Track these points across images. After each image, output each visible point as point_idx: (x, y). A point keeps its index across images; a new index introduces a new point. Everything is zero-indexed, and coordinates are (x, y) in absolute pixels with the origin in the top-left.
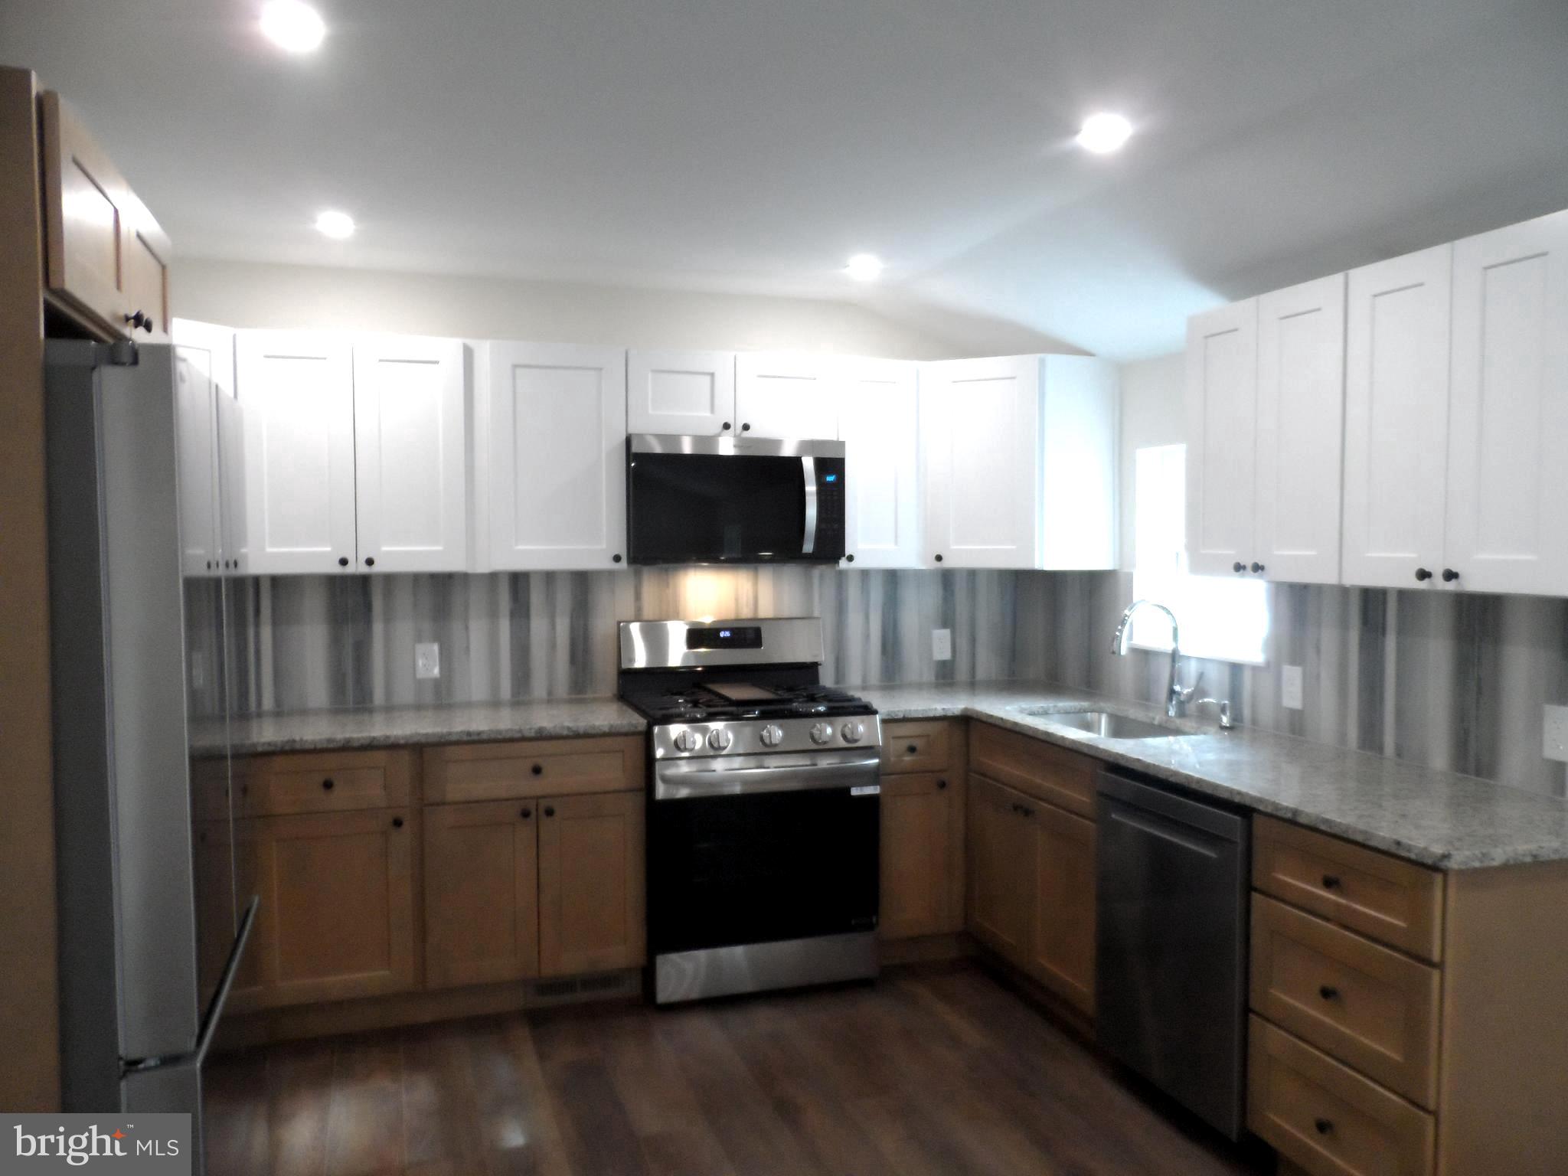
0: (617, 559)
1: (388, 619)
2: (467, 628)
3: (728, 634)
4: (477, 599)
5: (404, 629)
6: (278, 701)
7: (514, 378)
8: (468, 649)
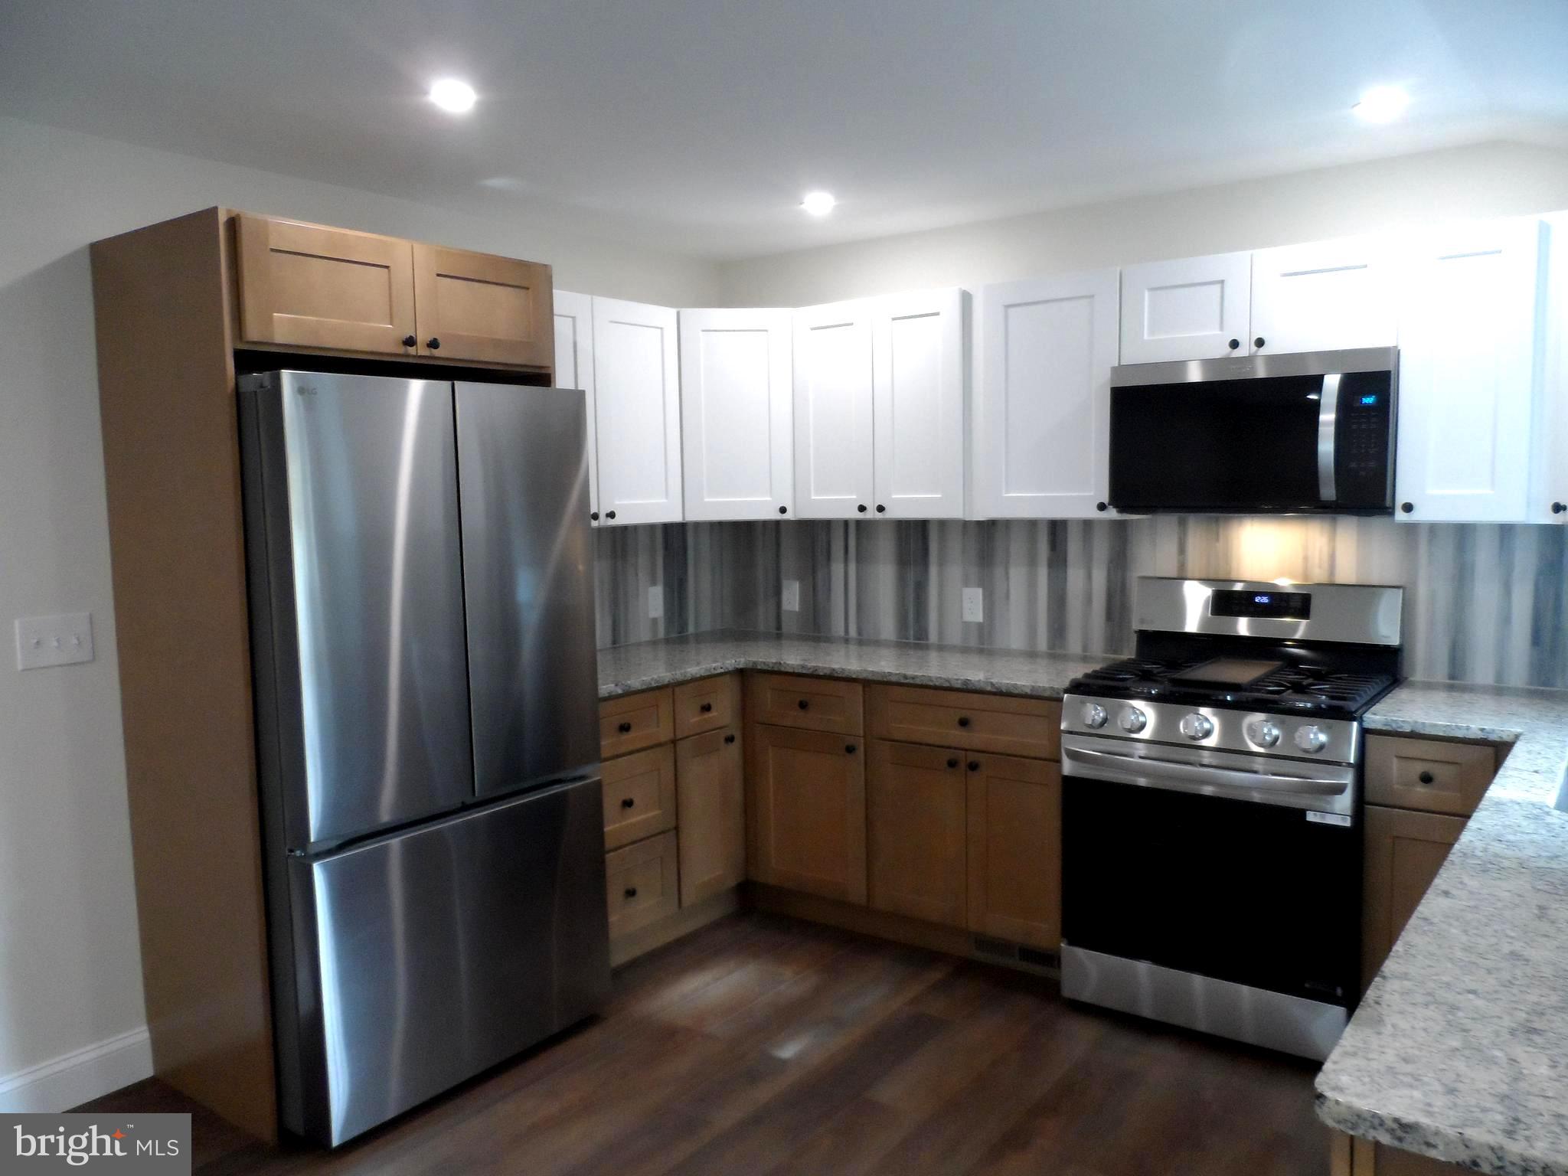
0: (1102, 507)
1: (942, 564)
2: (1007, 573)
3: (1265, 600)
4: (1017, 546)
5: (955, 571)
6: (860, 632)
7: (1006, 318)
8: (1007, 596)
